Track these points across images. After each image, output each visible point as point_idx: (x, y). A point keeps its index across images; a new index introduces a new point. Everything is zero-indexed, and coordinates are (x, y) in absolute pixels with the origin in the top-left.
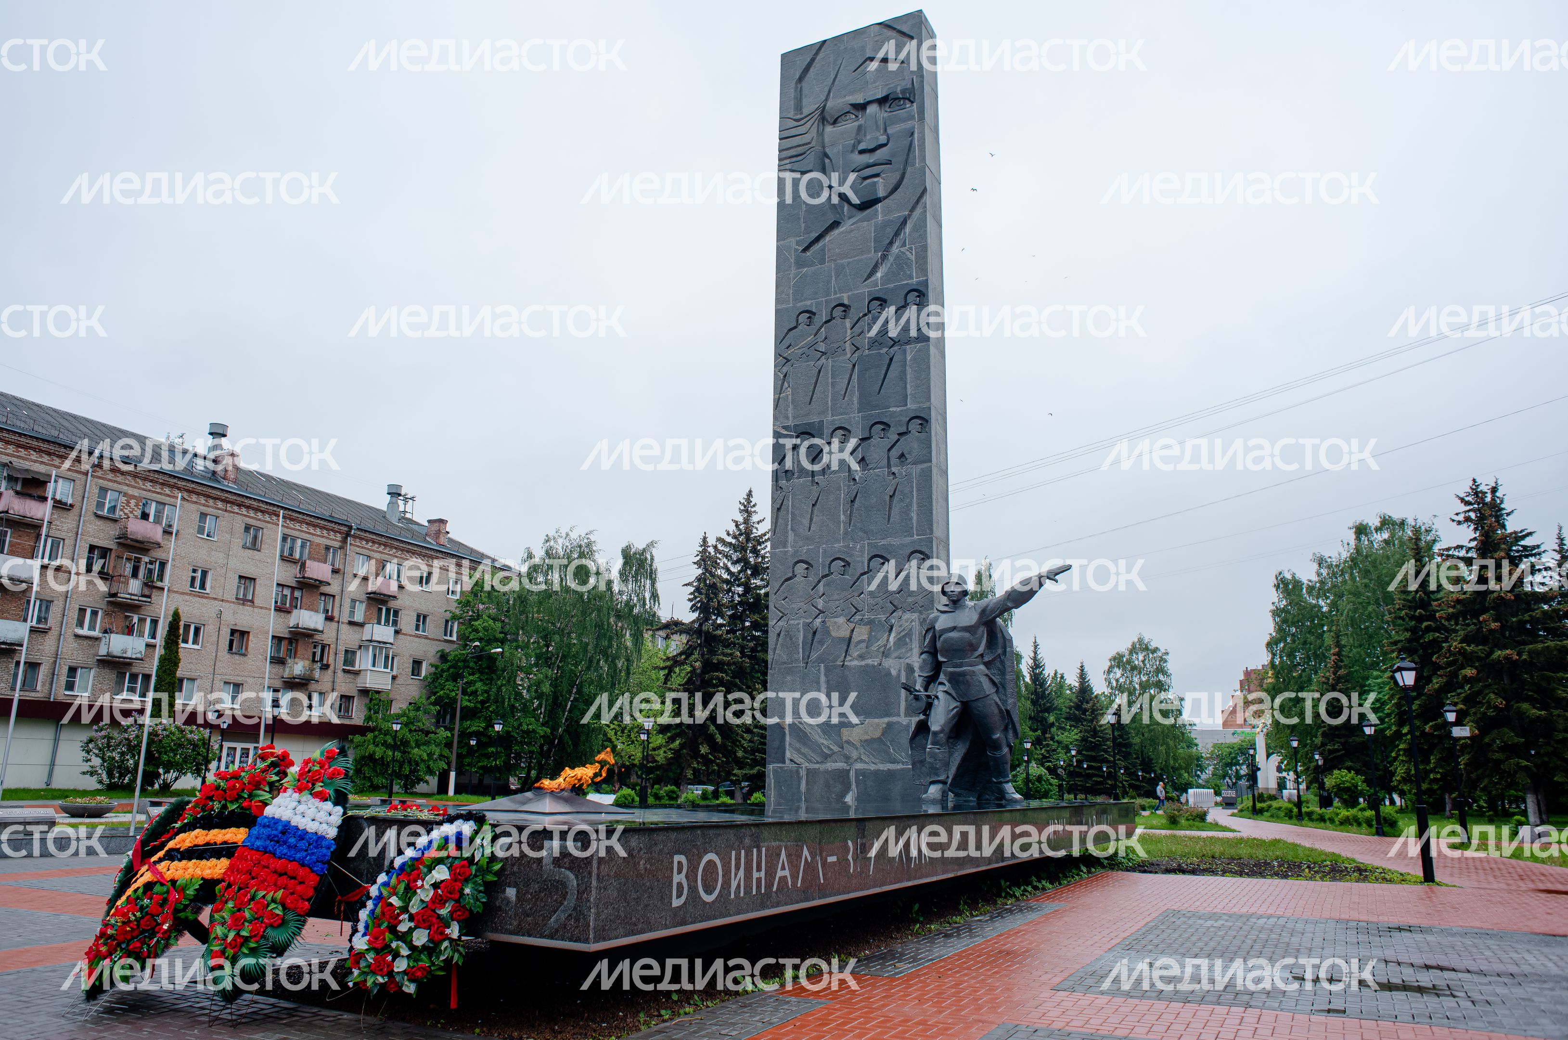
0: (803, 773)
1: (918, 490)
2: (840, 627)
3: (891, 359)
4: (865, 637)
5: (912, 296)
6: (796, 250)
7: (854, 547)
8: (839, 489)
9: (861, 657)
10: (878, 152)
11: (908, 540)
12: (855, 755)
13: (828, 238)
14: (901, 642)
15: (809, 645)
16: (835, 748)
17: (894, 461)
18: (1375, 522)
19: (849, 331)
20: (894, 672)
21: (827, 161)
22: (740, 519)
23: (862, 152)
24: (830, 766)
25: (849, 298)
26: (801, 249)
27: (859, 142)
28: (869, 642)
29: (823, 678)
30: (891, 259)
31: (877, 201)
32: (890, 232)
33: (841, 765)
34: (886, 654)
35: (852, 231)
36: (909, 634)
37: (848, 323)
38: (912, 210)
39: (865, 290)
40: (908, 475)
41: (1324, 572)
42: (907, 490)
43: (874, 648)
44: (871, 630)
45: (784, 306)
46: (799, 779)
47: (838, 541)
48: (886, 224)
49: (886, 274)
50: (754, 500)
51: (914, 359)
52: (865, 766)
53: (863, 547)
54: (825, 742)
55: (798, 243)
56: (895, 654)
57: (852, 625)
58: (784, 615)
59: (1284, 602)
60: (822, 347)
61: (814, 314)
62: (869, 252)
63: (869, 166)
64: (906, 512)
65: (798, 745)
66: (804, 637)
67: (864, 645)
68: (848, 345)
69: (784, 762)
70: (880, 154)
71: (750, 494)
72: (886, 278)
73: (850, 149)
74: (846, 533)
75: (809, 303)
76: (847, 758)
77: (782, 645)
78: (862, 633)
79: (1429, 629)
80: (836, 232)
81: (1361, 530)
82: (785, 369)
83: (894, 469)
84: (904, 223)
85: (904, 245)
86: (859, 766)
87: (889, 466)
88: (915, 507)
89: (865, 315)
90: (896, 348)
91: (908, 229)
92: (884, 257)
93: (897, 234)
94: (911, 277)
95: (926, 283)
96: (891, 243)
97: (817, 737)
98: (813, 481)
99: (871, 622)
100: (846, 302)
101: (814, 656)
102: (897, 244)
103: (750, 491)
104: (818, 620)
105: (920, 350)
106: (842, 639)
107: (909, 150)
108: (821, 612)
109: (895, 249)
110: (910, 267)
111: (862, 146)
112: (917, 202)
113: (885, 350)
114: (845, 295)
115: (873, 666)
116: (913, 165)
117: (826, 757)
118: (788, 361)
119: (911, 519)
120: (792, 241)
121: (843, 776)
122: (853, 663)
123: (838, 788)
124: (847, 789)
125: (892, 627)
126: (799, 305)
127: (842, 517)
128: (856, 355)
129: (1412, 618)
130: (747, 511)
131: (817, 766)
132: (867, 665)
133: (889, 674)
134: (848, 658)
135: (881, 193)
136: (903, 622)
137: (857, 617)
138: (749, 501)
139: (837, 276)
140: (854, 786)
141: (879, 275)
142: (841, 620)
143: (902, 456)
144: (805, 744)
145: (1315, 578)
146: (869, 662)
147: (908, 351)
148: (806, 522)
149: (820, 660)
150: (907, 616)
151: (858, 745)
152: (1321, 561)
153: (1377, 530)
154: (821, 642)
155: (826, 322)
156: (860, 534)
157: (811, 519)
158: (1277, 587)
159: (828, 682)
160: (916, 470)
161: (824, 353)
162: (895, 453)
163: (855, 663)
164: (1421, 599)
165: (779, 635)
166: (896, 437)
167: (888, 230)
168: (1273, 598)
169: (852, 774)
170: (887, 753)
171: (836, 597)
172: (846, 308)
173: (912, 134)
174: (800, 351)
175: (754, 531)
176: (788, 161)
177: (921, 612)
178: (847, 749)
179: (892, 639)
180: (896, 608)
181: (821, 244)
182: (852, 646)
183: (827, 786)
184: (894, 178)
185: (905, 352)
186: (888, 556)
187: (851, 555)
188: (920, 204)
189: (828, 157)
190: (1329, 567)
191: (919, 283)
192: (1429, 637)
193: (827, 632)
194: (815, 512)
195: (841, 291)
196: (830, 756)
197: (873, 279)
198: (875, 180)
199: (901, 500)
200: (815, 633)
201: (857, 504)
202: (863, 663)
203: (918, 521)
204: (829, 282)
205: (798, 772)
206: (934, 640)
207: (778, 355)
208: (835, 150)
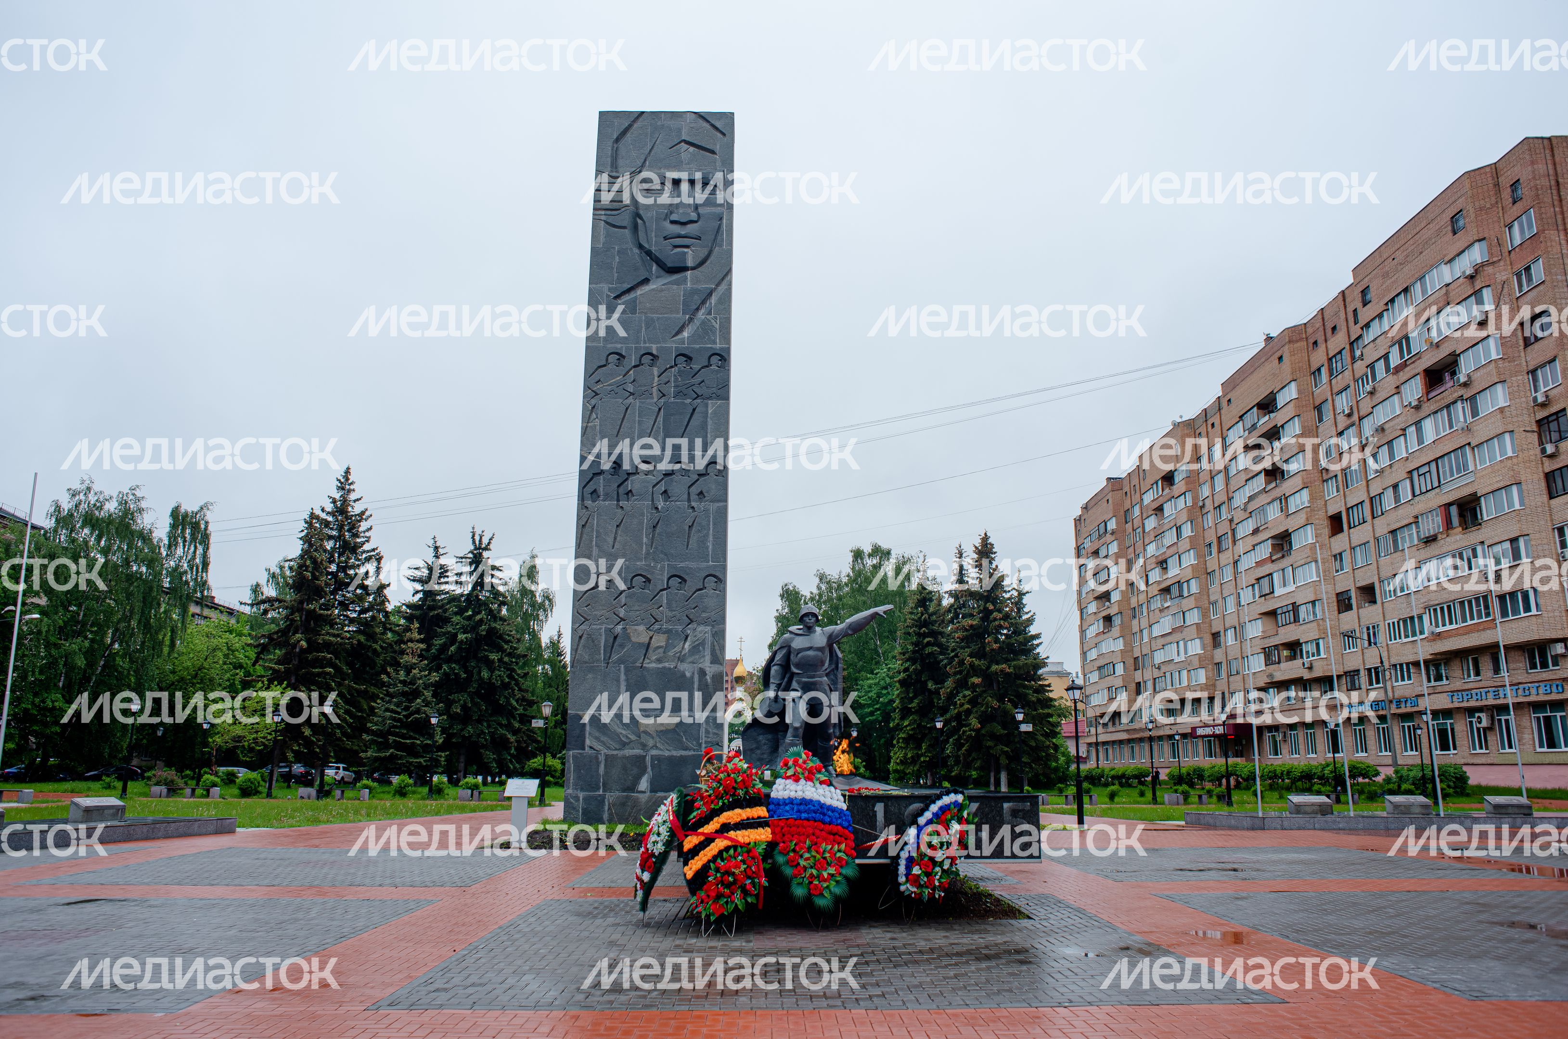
0: (602, 758)
1: (714, 524)
2: (640, 633)
3: (694, 410)
4: (663, 644)
5: (715, 359)
6: (608, 296)
7: (655, 567)
8: (643, 515)
9: (659, 661)
10: (689, 226)
11: (704, 564)
12: (651, 743)
13: (639, 292)
14: (695, 649)
15: (610, 648)
16: (633, 737)
17: (694, 497)
18: (867, 549)
19: (656, 379)
20: (688, 674)
21: (639, 221)
22: (337, 496)
23: (673, 222)
24: (628, 752)
25: (657, 349)
26: (613, 295)
27: (671, 213)
28: (667, 648)
29: (623, 677)
30: (697, 322)
31: (685, 269)
32: (697, 299)
33: (637, 752)
34: (681, 659)
35: (661, 291)
36: (703, 644)
37: (656, 371)
38: (718, 285)
39: (672, 345)
40: (706, 510)
41: (823, 587)
42: (704, 523)
43: (671, 653)
44: (668, 639)
45: (594, 344)
46: (598, 764)
47: (641, 560)
48: (694, 292)
49: (693, 336)
50: (352, 478)
51: (714, 412)
52: (660, 753)
53: (663, 567)
54: (624, 732)
55: (610, 290)
56: (690, 659)
57: (651, 633)
58: (586, 620)
59: (786, 610)
60: (631, 388)
61: (624, 357)
62: (678, 313)
63: (680, 236)
64: (703, 541)
65: (597, 734)
66: (606, 641)
67: (661, 650)
68: (655, 390)
69: (584, 749)
70: (690, 229)
71: (348, 472)
72: (692, 338)
73: (663, 216)
74: (648, 553)
75: (619, 346)
76: (644, 746)
77: (584, 646)
78: (659, 640)
79: (929, 644)
80: (646, 288)
81: (858, 555)
82: (593, 402)
83: (693, 504)
84: (710, 294)
85: (710, 313)
86: (654, 752)
87: (689, 500)
88: (711, 538)
89: (671, 367)
90: (699, 401)
91: (714, 299)
92: (691, 320)
93: (703, 302)
94: (715, 342)
95: (728, 350)
96: (698, 309)
97: (616, 727)
98: (618, 505)
99: (668, 632)
100: (655, 352)
101: (615, 657)
102: (702, 311)
103: (348, 469)
104: (620, 627)
105: (719, 406)
106: (640, 645)
107: (717, 232)
108: (623, 620)
109: (701, 314)
110: (714, 333)
111: (674, 217)
112: (723, 279)
113: (689, 401)
114: (654, 346)
115: (670, 669)
116: (721, 246)
117: (624, 745)
118: (597, 394)
119: (707, 548)
120: (605, 287)
121: (639, 761)
122: (651, 665)
123: (635, 771)
124: (643, 772)
125: (687, 637)
126: (609, 346)
127: (645, 540)
128: (662, 400)
129: (919, 635)
130: (343, 489)
131: (615, 752)
132: (664, 668)
133: (684, 675)
134: (647, 661)
135: (690, 263)
136: (697, 633)
137: (656, 627)
138: (347, 479)
139: (647, 328)
140: (649, 769)
141: (685, 334)
142: (641, 628)
143: (701, 493)
144: (604, 734)
145: (815, 591)
146: (666, 665)
147: (710, 406)
148: (610, 540)
149: (621, 661)
150: (701, 628)
151: (654, 735)
152: (822, 577)
153: (870, 555)
154: (622, 646)
155: (635, 367)
156: (661, 556)
157: (615, 538)
158: (782, 596)
159: (627, 680)
160: (713, 507)
161: (632, 394)
162: (694, 490)
163: (653, 665)
164: (925, 620)
165: (581, 637)
166: (696, 477)
167: (696, 297)
168: (777, 605)
169: (648, 759)
170: (681, 742)
171: (636, 608)
172: (655, 357)
173: (721, 219)
174: (609, 388)
175: (350, 509)
176: (603, 212)
177: (713, 626)
178: (644, 738)
179: (687, 645)
180: (692, 621)
181: (632, 295)
182: (650, 651)
183: (625, 768)
184: (703, 253)
185: (707, 406)
186: (686, 577)
187: (653, 573)
188: (725, 281)
189: (641, 218)
190: (828, 583)
191: (721, 349)
192: (928, 650)
193: (628, 637)
194: (619, 532)
195: (650, 341)
196: (628, 744)
197: (679, 337)
198: (686, 250)
199: (699, 531)
200: (615, 638)
201: (658, 530)
202: (660, 666)
203: (713, 550)
204: (639, 331)
205: (597, 758)
206: (787, 657)
207: (587, 387)
208: (649, 215)
